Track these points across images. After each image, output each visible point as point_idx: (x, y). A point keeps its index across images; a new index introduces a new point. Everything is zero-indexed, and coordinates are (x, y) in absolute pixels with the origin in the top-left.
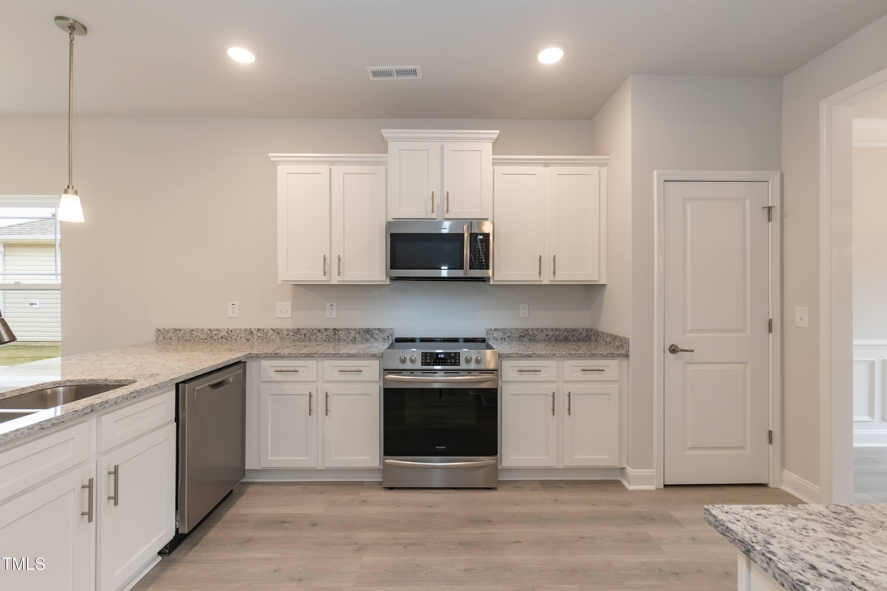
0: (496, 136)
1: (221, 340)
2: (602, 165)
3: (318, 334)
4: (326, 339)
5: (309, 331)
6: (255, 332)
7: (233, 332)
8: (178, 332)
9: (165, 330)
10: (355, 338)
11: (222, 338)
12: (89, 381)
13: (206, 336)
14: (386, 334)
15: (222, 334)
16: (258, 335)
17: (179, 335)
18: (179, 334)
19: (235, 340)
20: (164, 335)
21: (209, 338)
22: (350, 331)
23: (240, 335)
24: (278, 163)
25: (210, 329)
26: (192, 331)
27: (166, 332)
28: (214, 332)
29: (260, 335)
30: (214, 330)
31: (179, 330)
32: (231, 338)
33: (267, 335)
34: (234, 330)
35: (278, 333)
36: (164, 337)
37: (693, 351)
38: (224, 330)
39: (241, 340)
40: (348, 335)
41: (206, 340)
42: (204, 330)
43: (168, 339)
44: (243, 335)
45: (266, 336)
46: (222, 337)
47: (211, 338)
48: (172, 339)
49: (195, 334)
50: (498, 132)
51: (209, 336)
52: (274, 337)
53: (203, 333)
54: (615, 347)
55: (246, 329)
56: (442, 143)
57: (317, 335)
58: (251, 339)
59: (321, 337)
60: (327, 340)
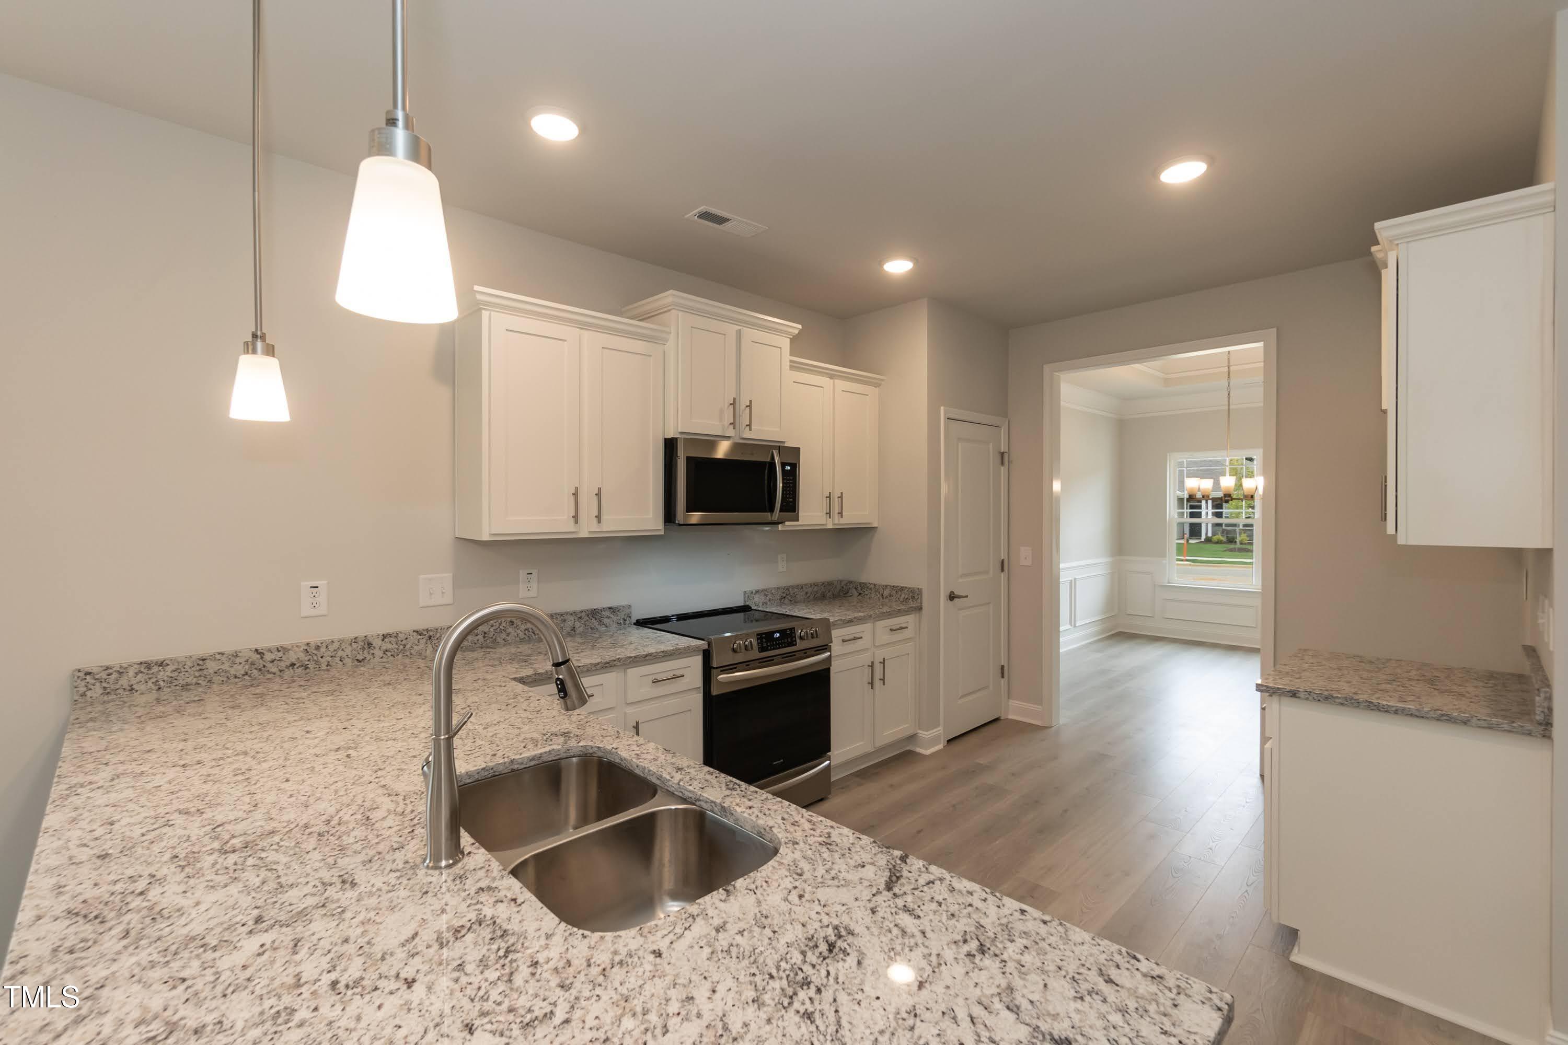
0: (797, 332)
1: (288, 673)
2: (877, 385)
3: (510, 630)
4: (524, 636)
5: (492, 626)
6: (377, 643)
7: (323, 650)
8: (155, 669)
9: (110, 671)
10: (573, 629)
11: (291, 665)
12: (478, 773)
13: (247, 667)
14: (622, 615)
15: (292, 657)
16: (384, 648)
17: (159, 677)
18: (162, 673)
19: (327, 666)
20: (105, 685)
21: (255, 672)
22: (566, 617)
23: (340, 653)
24: (488, 306)
25: (256, 650)
26: (203, 660)
27: (114, 676)
28: (269, 657)
29: (389, 646)
30: (270, 651)
31: (161, 664)
32: (317, 662)
33: (404, 646)
34: (324, 645)
35: (430, 637)
36: (105, 688)
37: (967, 597)
38: (297, 646)
39: (341, 663)
40: (562, 625)
41: (246, 677)
42: (240, 654)
43: (120, 691)
44: (348, 650)
45: (401, 647)
46: (293, 665)
47: (260, 670)
48: (137, 691)
49: (212, 666)
50: (800, 326)
51: (256, 666)
52: (422, 646)
53: (238, 660)
54: (901, 600)
55: (356, 638)
56: (740, 328)
57: (508, 631)
58: (368, 659)
59: (516, 634)
60: (527, 638)
